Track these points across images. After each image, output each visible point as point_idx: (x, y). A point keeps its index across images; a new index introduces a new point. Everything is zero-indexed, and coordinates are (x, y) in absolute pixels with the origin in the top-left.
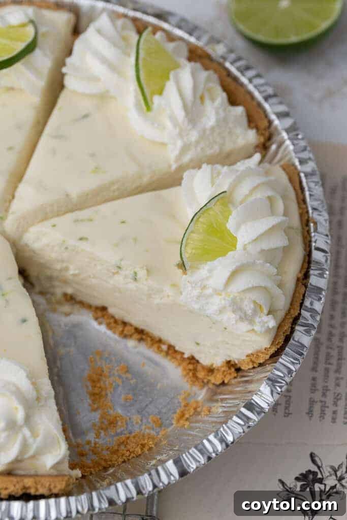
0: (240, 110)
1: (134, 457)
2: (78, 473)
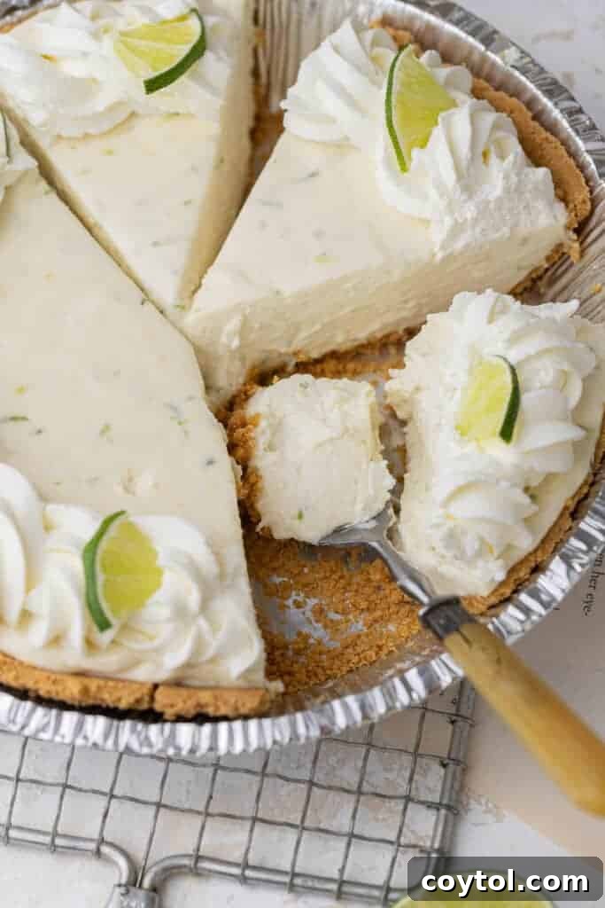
0: (542, 173)
1: (365, 665)
2: (278, 686)
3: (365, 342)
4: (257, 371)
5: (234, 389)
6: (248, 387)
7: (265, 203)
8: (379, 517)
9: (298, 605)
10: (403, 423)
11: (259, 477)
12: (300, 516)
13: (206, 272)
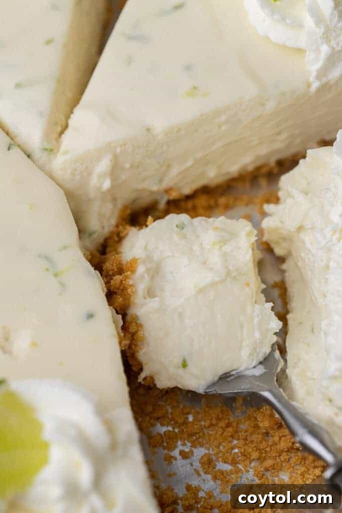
3: (235, 175)
4: (128, 212)
5: (107, 231)
6: (121, 228)
7: (131, 38)
8: (266, 361)
9: (185, 455)
10: (282, 260)
11: (140, 326)
12: (184, 365)
13: (72, 112)
